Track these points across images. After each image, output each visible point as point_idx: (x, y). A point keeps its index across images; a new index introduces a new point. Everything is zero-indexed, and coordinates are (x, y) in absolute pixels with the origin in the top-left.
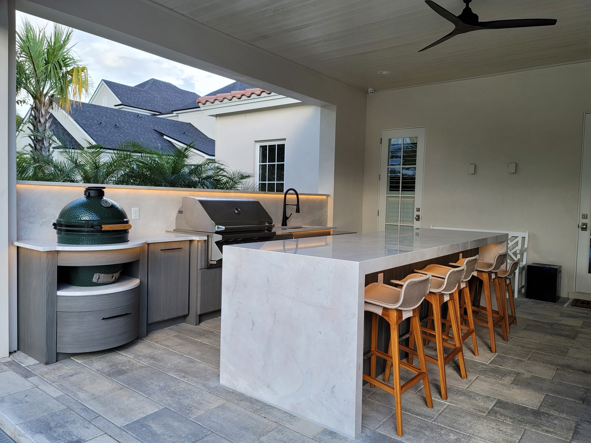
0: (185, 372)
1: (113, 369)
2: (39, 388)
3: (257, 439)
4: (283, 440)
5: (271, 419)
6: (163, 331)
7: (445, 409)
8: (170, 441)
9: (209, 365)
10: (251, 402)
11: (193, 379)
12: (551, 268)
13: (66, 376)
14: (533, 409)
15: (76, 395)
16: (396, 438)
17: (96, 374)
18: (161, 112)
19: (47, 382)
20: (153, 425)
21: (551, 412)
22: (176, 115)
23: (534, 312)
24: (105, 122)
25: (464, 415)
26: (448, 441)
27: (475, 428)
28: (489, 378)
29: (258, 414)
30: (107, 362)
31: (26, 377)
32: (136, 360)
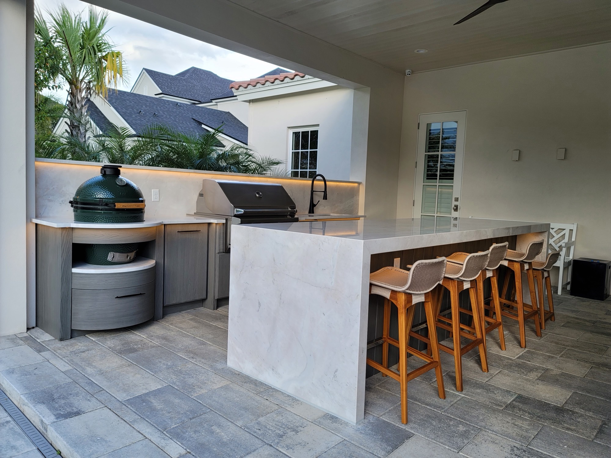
0: (195, 354)
1: (125, 347)
2: (50, 362)
3: (255, 419)
4: (281, 421)
5: (273, 402)
6: (180, 314)
7: (458, 401)
8: (168, 416)
9: (220, 347)
10: (256, 385)
11: (201, 360)
12: (599, 263)
13: (78, 352)
14: (556, 406)
15: (84, 369)
16: (399, 426)
17: (107, 351)
18: (201, 100)
19: (59, 357)
20: (153, 401)
21: (577, 410)
22: (215, 103)
23: (577, 310)
24: (144, 110)
25: (478, 407)
26: (456, 432)
27: (488, 421)
28: (513, 372)
29: (261, 395)
30: (121, 340)
31: (39, 351)
32: (149, 340)
